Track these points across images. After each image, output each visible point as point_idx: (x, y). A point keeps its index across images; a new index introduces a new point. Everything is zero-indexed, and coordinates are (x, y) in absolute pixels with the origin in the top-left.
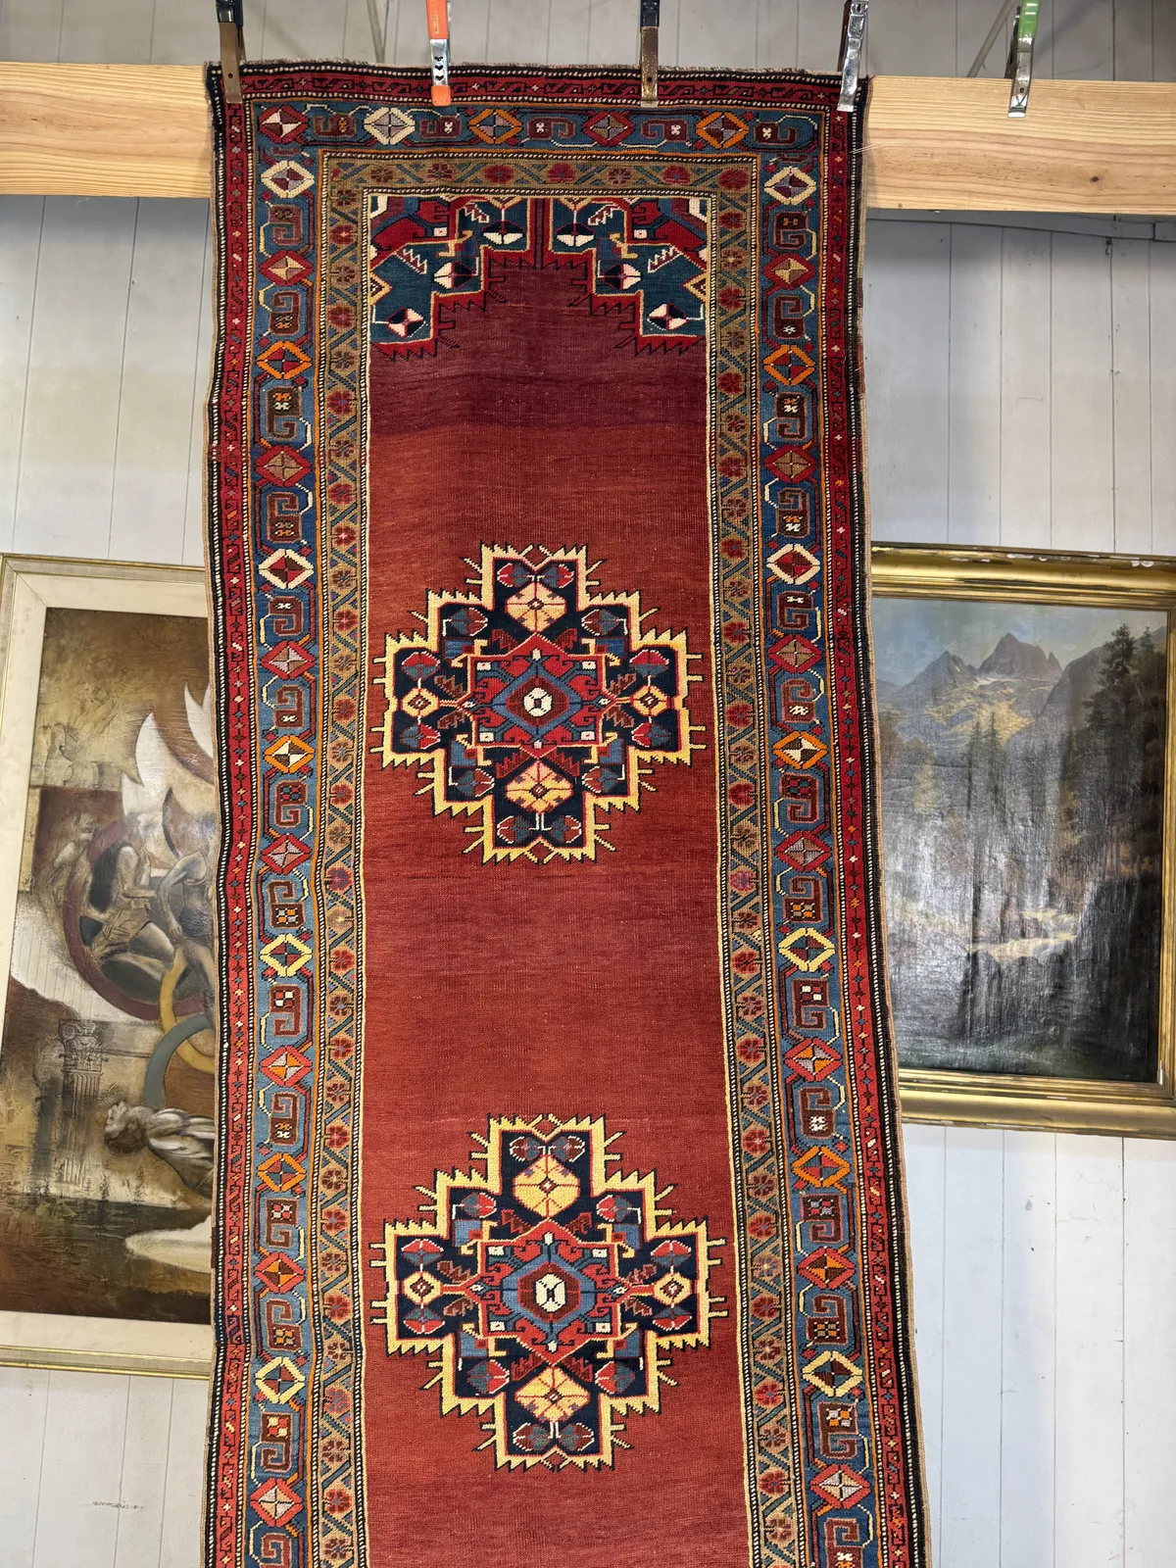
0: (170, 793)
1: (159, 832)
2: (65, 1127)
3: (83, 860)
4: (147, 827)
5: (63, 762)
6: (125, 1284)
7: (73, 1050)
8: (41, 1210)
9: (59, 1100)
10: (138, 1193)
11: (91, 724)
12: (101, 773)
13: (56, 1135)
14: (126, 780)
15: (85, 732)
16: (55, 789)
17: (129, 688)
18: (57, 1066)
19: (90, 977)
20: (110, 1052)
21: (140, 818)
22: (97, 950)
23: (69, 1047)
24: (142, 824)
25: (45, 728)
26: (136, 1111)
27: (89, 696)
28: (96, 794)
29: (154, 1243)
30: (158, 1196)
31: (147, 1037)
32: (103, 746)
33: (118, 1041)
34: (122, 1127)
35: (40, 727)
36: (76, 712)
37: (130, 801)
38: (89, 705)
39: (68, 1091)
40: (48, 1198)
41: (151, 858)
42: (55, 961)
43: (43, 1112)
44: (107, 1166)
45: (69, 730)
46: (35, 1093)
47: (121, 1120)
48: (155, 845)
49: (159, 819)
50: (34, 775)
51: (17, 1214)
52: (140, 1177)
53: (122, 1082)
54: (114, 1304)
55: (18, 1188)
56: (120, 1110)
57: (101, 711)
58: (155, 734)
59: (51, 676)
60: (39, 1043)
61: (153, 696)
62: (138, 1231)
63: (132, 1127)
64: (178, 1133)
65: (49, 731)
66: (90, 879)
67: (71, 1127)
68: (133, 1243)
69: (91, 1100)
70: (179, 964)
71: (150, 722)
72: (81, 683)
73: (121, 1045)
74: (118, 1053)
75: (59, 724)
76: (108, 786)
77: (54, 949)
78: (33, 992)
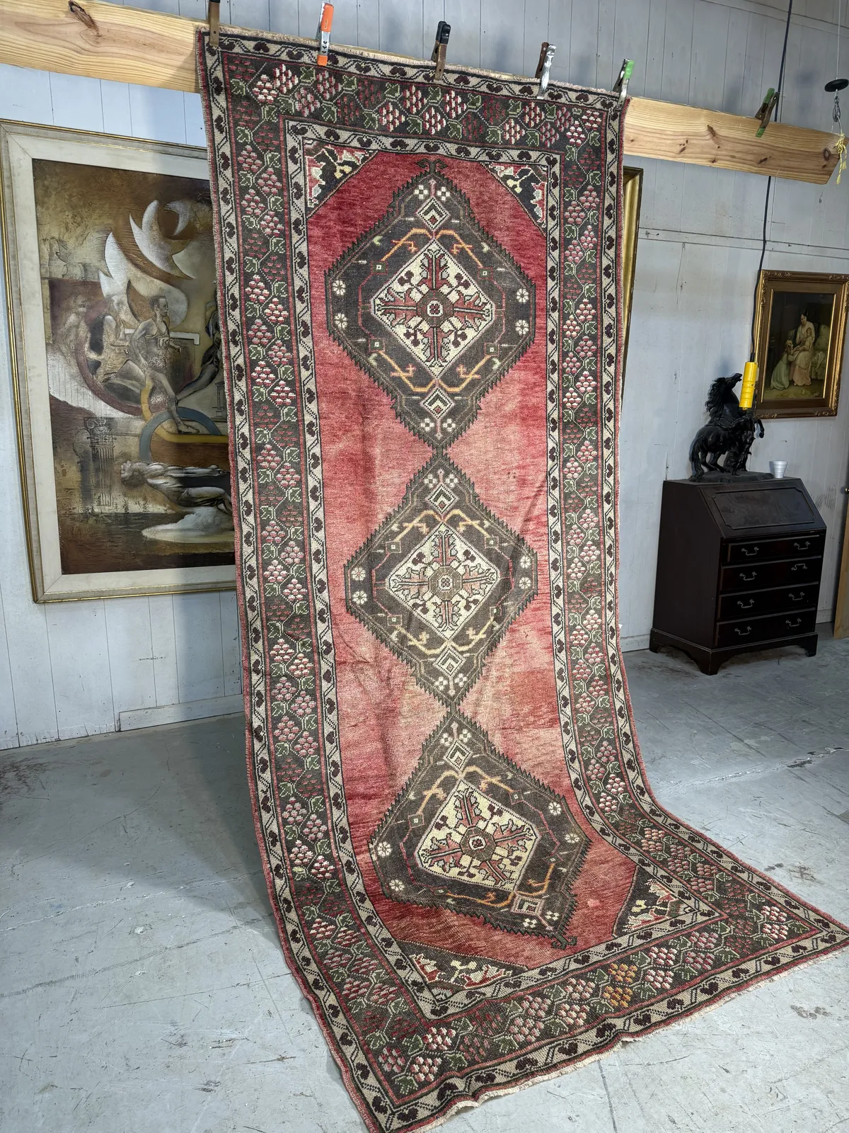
0: (129, 282)
1: (126, 307)
2: (97, 476)
3: (83, 324)
4: (118, 304)
5: (59, 262)
6: (145, 553)
7: (95, 435)
8: (91, 521)
9: (91, 463)
10: (145, 508)
11: (74, 239)
12: (86, 270)
13: (93, 481)
14: (102, 275)
15: (71, 243)
16: (58, 280)
17: (95, 216)
18: (86, 443)
19: (97, 393)
20: (117, 434)
21: (114, 298)
22: (100, 377)
23: (91, 432)
24: (116, 301)
25: (44, 240)
26: (137, 465)
27: (70, 220)
28: (84, 283)
29: (158, 531)
30: (156, 508)
31: (138, 425)
32: (84, 252)
33: (120, 428)
34: (130, 474)
35: (42, 240)
36: (63, 230)
37: (106, 288)
38: (70, 226)
39: (96, 457)
40: (93, 514)
41: (123, 322)
42: (75, 385)
43: (83, 469)
44: (125, 496)
45: (60, 241)
46: (77, 459)
47: (129, 470)
48: (125, 315)
49: (125, 299)
50: (43, 271)
51: (78, 524)
52: (145, 499)
53: (127, 450)
54: (141, 564)
55: (75, 511)
56: (128, 465)
57: (79, 230)
58: (115, 246)
59: (42, 207)
60: (73, 432)
61: (111, 221)
62: (148, 526)
63: (136, 473)
64: (161, 475)
65: (47, 242)
66: (89, 335)
67: (101, 477)
68: (147, 533)
69: (110, 460)
70: (149, 384)
71: (111, 239)
72: (62, 211)
73: (124, 430)
74: (121, 434)
75: (53, 238)
76: (91, 278)
77: (73, 377)
78: (65, 403)
